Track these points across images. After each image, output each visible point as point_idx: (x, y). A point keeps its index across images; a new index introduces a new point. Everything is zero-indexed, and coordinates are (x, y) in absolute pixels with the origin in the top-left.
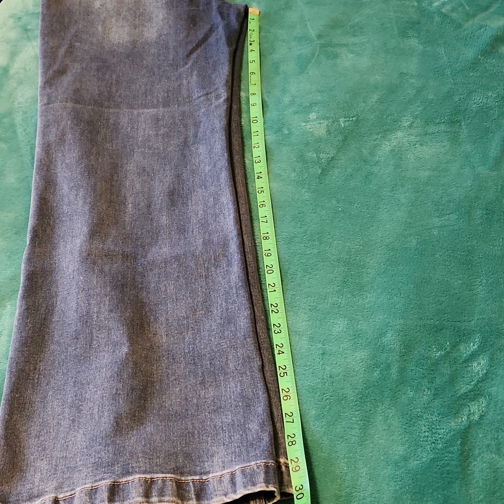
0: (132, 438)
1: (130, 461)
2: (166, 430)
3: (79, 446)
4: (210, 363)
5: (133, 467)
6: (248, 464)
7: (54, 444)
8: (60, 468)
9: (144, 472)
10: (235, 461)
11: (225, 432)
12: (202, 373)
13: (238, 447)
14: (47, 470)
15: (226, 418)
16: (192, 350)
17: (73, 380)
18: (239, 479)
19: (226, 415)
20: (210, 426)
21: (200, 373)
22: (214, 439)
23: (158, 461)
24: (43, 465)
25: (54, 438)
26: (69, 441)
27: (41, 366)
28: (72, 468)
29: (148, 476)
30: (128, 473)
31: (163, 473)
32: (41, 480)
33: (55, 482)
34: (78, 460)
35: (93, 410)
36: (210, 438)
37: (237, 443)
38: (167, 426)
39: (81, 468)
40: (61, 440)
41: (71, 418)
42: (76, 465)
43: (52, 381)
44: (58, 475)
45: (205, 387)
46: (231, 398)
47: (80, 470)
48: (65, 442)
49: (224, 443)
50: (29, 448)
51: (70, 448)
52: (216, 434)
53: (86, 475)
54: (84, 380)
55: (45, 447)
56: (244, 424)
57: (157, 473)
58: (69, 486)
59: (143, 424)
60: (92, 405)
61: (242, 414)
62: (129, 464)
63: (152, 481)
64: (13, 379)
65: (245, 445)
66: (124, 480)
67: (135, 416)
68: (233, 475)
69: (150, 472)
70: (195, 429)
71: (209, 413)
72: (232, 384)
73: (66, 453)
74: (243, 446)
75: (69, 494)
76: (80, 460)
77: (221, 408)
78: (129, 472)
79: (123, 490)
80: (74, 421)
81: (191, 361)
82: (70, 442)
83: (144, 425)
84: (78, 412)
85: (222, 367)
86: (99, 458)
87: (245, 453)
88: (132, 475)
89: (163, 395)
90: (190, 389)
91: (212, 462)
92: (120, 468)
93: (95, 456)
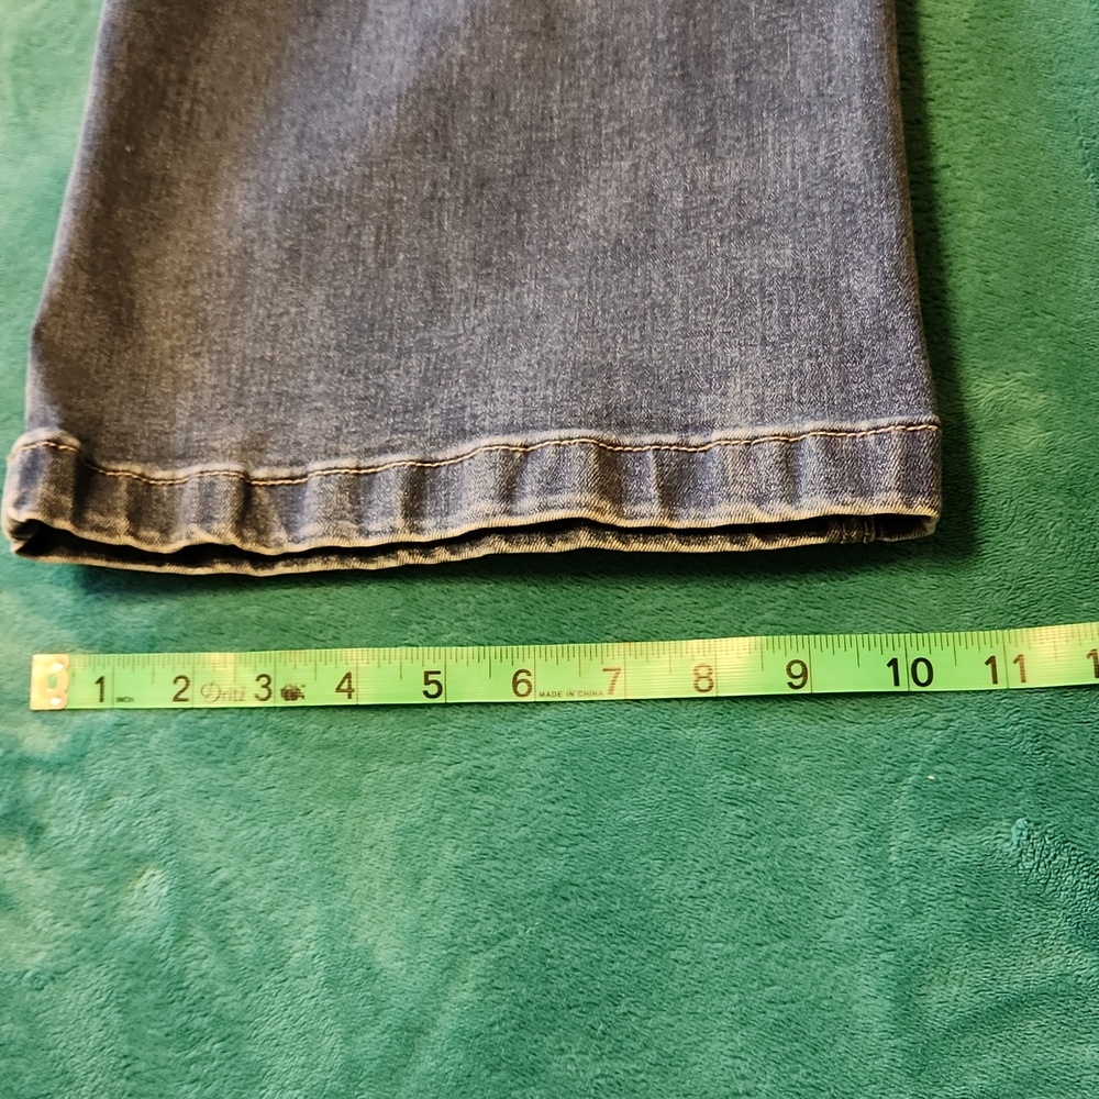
0: (480, 330)
1: (469, 398)
2: (582, 302)
3: (313, 335)
4: (737, 80)
5: (474, 416)
8: (254, 389)
9: (508, 429)
10: (800, 403)
11: (770, 302)
12: (709, 111)
13: (810, 356)
14: (215, 387)
15: (777, 256)
16: (679, 35)
17: (295, 130)
18: (811, 463)
19: (776, 246)
20: (722, 281)
21: (702, 112)
22: (734, 324)
23: (549, 392)
26: (281, 315)
27: (202, 76)
28: (292, 399)
29: (516, 440)
30: (463, 434)
32: (197, 414)
33: (238, 428)
34: (311, 376)
35: (359, 236)
36: (718, 320)
37: (808, 340)
38: (586, 289)
39: (319, 404)
40: (255, 306)
41: (287, 244)
42: (306, 391)
43: (234, 128)
44: (250, 411)
45: (712, 152)
46: (795, 187)
47: (320, 410)
48: (269, 317)
49: (764, 338)
50: (156, 314)
51: (282, 336)
52: (741, 305)
54: (329, 132)
56: (836, 275)
57: (545, 428)
58: (284, 449)
59: (513, 285)
60: (354, 218)
61: (828, 240)
62: (463, 408)
63: (527, 452)
65: (835, 349)
66: (451, 452)
67: (488, 264)
68: (790, 449)
69: (525, 428)
70: (674, 293)
71: (722, 238)
72: (803, 141)
73: (273, 348)
74: (828, 352)
75: (284, 472)
76: (318, 381)
77: (760, 221)
78: (463, 430)
79: (447, 484)
80: (294, 254)
81: (675, 68)
82: (285, 319)
83: (517, 289)
84: (310, 230)
85: (773, 90)
87: (833, 379)
88: (470, 440)
89: (578, 185)
90: (666, 164)
91: (724, 394)
92: (439, 420)
93: (367, 378)
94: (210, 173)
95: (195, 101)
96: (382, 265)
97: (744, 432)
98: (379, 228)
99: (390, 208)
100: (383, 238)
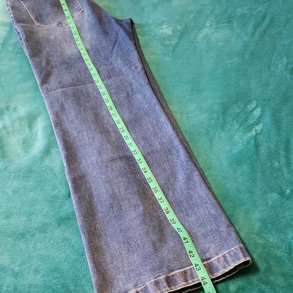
0: (165, 252)
1: (170, 264)
2: (180, 243)
3: (138, 262)
4: (187, 204)
5: (172, 267)
6: (231, 250)
7: (123, 264)
8: (131, 276)
9: (179, 269)
10: (222, 250)
11: (210, 235)
12: (185, 209)
13: (220, 242)
14: (125, 278)
15: (207, 228)
16: (175, 200)
17: (119, 229)
18: (229, 259)
19: (206, 227)
20: (200, 234)
21: (184, 210)
22: (206, 240)
23: (183, 260)
24: (122, 276)
25: (121, 261)
26: (131, 261)
28: (139, 274)
29: (182, 270)
30: (172, 271)
31: (188, 266)
32: (124, 284)
33: (132, 283)
34: (140, 269)
35: (138, 242)
36: (203, 241)
37: (219, 239)
38: (179, 241)
39: (144, 273)
40: (126, 262)
41: (127, 249)
42: (141, 272)
43: (107, 233)
44: (132, 280)
45: (189, 216)
46: (205, 217)
47: (144, 274)
48: (129, 262)
49: (211, 241)
51: (133, 264)
52: (205, 237)
53: (149, 276)
54: (125, 228)
55: (118, 267)
56: (218, 229)
57: (185, 267)
58: (141, 283)
59: (166, 243)
60: (136, 240)
62: (170, 266)
63: (185, 272)
64: (87, 237)
65: (224, 240)
66: (171, 274)
67: (161, 240)
69: (182, 268)
70: (194, 238)
71: (197, 228)
72: (203, 210)
73: (132, 267)
74: (223, 240)
76: (142, 269)
77: (202, 224)
78: (171, 270)
79: (172, 280)
80: (128, 250)
81: (177, 205)
82: (132, 261)
83: (168, 243)
84: (129, 245)
85: (194, 203)
86: (152, 266)
87: (225, 244)
88: (173, 272)
89: (170, 225)
90: (182, 219)
91: (210, 252)
92: (166, 269)
93: (150, 265)
94: (107, 242)
95: (99, 231)
96: (144, 245)
97: (216, 258)
98: (140, 240)
99: (141, 236)
100: (142, 241)
